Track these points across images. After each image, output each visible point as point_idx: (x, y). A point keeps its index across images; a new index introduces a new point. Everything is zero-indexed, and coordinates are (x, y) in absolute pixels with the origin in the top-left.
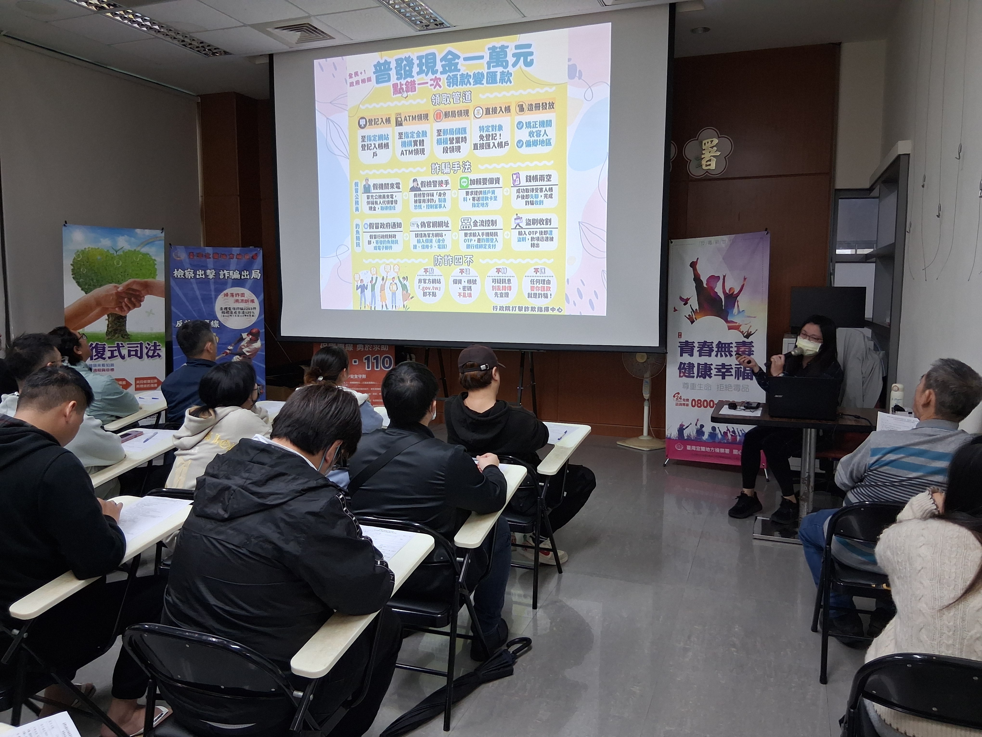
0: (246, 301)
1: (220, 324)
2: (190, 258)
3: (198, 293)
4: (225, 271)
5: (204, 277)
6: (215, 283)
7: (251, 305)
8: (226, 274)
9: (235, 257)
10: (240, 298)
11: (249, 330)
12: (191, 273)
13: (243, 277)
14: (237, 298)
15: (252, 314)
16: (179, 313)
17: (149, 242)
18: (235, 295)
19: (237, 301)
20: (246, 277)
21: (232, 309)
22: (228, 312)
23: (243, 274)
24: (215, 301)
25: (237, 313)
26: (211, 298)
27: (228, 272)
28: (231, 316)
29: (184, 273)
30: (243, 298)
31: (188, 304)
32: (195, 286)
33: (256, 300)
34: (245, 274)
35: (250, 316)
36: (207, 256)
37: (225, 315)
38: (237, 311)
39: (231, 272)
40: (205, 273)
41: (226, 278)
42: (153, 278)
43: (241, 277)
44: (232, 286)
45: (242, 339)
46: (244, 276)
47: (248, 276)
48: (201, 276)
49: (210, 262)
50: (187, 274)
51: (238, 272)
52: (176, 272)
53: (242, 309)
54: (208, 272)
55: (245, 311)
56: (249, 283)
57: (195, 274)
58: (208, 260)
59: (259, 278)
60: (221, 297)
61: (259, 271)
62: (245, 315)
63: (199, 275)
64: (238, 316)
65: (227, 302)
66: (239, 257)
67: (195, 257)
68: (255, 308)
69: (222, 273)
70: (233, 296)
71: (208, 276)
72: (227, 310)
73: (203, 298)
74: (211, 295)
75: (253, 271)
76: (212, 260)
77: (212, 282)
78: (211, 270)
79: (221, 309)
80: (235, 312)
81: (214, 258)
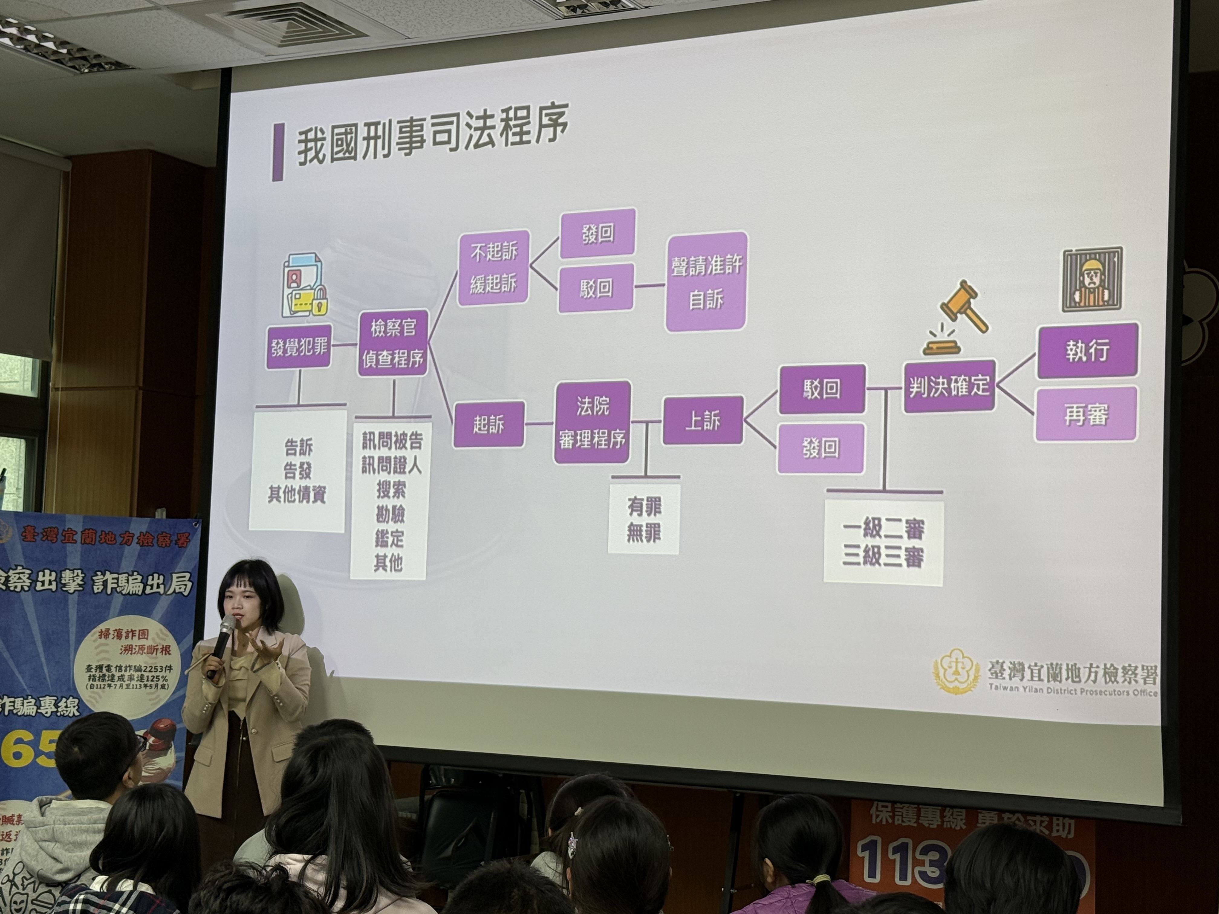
0: (152, 650)
1: (81, 705)
2: (24, 538)
3: (35, 627)
4: (108, 573)
5: (53, 587)
6: (81, 603)
7: (162, 660)
8: (110, 581)
9: (135, 540)
10: (136, 642)
11: (149, 724)
12: (25, 577)
13: (148, 591)
14: (129, 642)
15: (160, 683)
18: (124, 634)
19: (128, 649)
20: (155, 590)
21: (113, 669)
22: (103, 678)
23: (150, 582)
24: (76, 648)
25: (126, 678)
26: (68, 641)
27: (116, 576)
28: (110, 686)
29: (7, 578)
30: (143, 642)
32: (30, 610)
33: (175, 650)
34: (155, 582)
35: (157, 685)
36: (69, 536)
37: (95, 683)
38: (127, 674)
39: (123, 578)
40: (58, 579)
41: (109, 592)
43: (144, 589)
44: (122, 613)
46: (152, 586)
47: (162, 586)
48: (46, 586)
49: (74, 551)
50: (13, 578)
51: (140, 578)
53: (139, 669)
54: (67, 575)
55: (146, 674)
56: (163, 605)
57: (34, 581)
58: (69, 547)
59: (186, 594)
60: (91, 639)
61: (188, 575)
62: (146, 686)
63: (43, 582)
64: (128, 687)
65: (107, 652)
66: (145, 541)
67: (38, 538)
68: (170, 668)
69: (99, 579)
70: (119, 637)
71: (64, 585)
72: (101, 671)
73: (47, 643)
74: (68, 632)
75: (175, 576)
76: (78, 546)
77: (72, 601)
78: (73, 570)
79: (89, 668)
80: (121, 678)
81: (84, 543)
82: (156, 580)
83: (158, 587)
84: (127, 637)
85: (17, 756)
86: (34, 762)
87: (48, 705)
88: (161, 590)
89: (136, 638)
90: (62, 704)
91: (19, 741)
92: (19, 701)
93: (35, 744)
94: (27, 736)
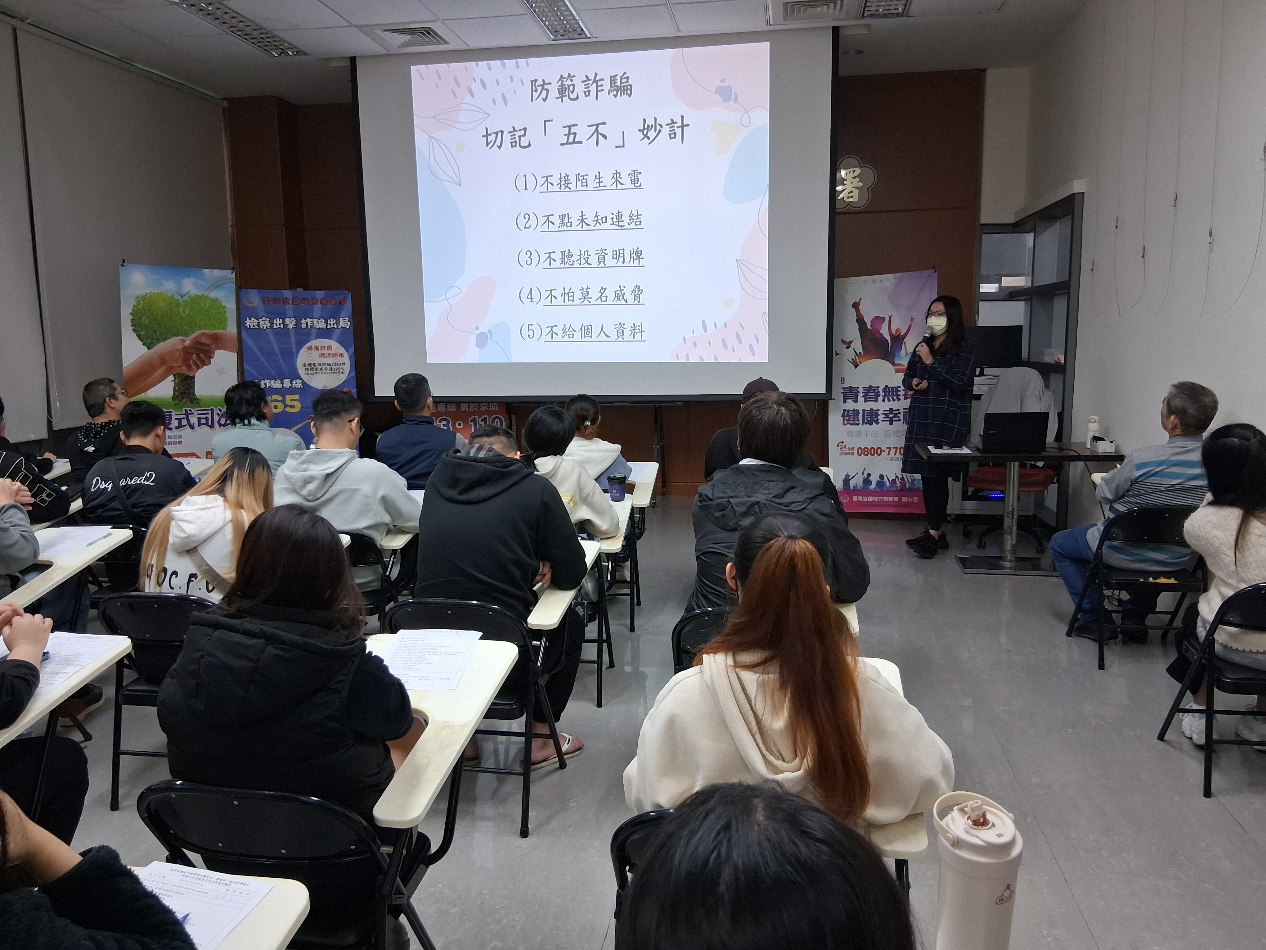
0: (334, 355)
1: (303, 382)
2: (264, 304)
3: (275, 346)
4: (308, 319)
5: (282, 326)
6: (296, 334)
7: (340, 360)
8: (309, 323)
9: (319, 302)
10: (326, 352)
12: (267, 322)
14: (323, 352)
15: (341, 371)
16: (253, 372)
17: (218, 285)
18: (320, 348)
19: (323, 355)
20: (332, 326)
21: (317, 365)
22: (312, 369)
23: (329, 322)
24: (297, 356)
25: (324, 369)
26: (292, 352)
27: (312, 320)
29: (259, 322)
30: (329, 352)
31: (263, 360)
32: (272, 338)
33: (346, 355)
34: (332, 323)
36: (285, 301)
38: (324, 367)
39: (315, 320)
40: (284, 323)
41: (309, 328)
42: (223, 328)
43: (327, 326)
44: (317, 338)
46: (330, 324)
47: (336, 324)
48: (278, 326)
49: (289, 308)
50: (262, 323)
51: (324, 320)
52: (248, 322)
53: (329, 365)
54: (287, 320)
55: (333, 367)
56: (337, 333)
57: (272, 324)
58: (286, 306)
59: (348, 327)
60: (303, 351)
61: (347, 318)
62: (334, 373)
63: (276, 324)
64: (325, 373)
65: (311, 356)
66: (324, 302)
67: (270, 303)
68: (344, 364)
69: (303, 321)
70: (317, 349)
71: (287, 325)
72: (311, 366)
73: (283, 354)
74: (292, 348)
75: (341, 319)
76: (291, 305)
77: (292, 333)
78: (290, 318)
79: (304, 365)
80: (321, 369)
81: (293, 304)
82: (332, 321)
83: (334, 325)
84: (321, 350)
86: (284, 410)
87: (287, 383)
89: (326, 350)
90: (294, 382)
92: (273, 382)
93: (283, 401)
94: (279, 398)
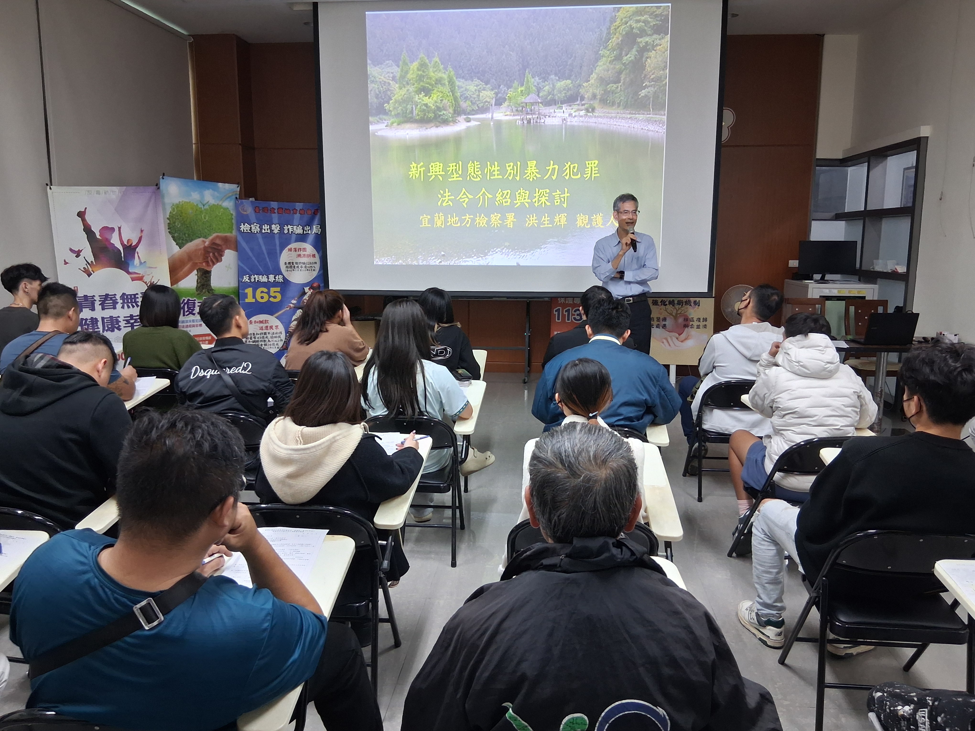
0: (308, 256)
1: (284, 278)
2: (256, 212)
3: (264, 248)
4: (289, 225)
5: (269, 231)
6: (280, 238)
7: (313, 260)
8: (290, 229)
9: (298, 212)
10: (302, 253)
11: (310, 284)
12: (257, 227)
13: (305, 232)
14: (299, 253)
16: (246, 268)
17: (228, 196)
18: (297, 250)
19: (299, 256)
20: (307, 232)
21: (294, 264)
22: (291, 267)
23: (305, 229)
24: (280, 256)
26: (276, 253)
27: (292, 226)
29: (251, 228)
30: (304, 253)
31: (254, 259)
32: (261, 241)
33: (317, 255)
34: (307, 229)
35: (312, 270)
36: (272, 210)
37: (288, 269)
38: (300, 266)
39: (295, 227)
40: (270, 228)
41: (290, 233)
43: (303, 232)
44: (297, 241)
45: (304, 293)
47: (310, 230)
48: (266, 231)
49: (275, 217)
50: (253, 228)
51: (301, 227)
52: (242, 226)
53: (304, 263)
54: (273, 226)
55: (307, 265)
56: (311, 238)
57: (261, 229)
58: (273, 215)
59: (319, 233)
60: (285, 252)
61: (318, 226)
62: (308, 270)
63: (265, 229)
64: (301, 270)
65: (292, 257)
66: (301, 212)
67: (261, 211)
69: (286, 227)
71: (273, 230)
72: (290, 264)
73: (269, 254)
74: (276, 250)
75: (314, 226)
76: (276, 214)
77: (277, 237)
78: (276, 224)
79: (286, 263)
80: (298, 267)
81: (278, 213)
84: (299, 251)
85: (262, 298)
86: (269, 300)
87: (272, 278)
88: (310, 232)
89: (302, 251)
90: (277, 277)
91: (262, 292)
92: (261, 276)
93: (268, 293)
94: (265, 290)
